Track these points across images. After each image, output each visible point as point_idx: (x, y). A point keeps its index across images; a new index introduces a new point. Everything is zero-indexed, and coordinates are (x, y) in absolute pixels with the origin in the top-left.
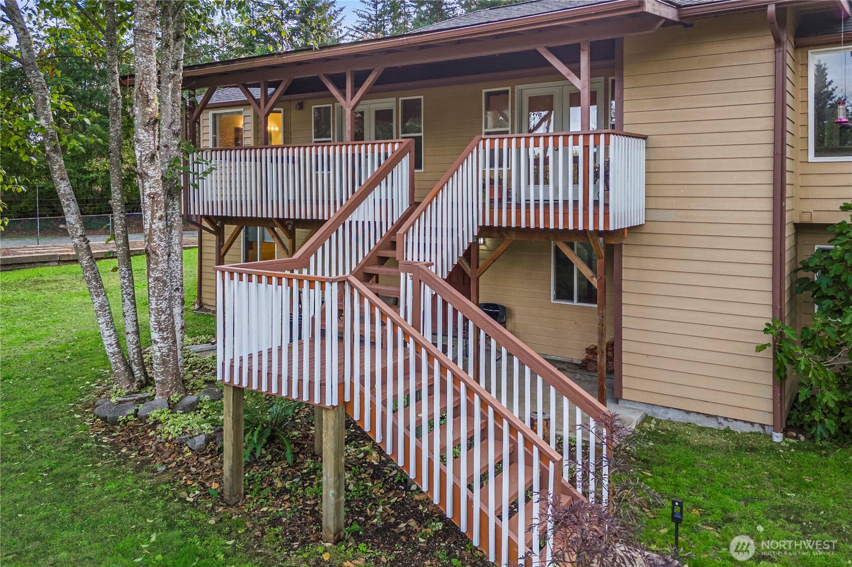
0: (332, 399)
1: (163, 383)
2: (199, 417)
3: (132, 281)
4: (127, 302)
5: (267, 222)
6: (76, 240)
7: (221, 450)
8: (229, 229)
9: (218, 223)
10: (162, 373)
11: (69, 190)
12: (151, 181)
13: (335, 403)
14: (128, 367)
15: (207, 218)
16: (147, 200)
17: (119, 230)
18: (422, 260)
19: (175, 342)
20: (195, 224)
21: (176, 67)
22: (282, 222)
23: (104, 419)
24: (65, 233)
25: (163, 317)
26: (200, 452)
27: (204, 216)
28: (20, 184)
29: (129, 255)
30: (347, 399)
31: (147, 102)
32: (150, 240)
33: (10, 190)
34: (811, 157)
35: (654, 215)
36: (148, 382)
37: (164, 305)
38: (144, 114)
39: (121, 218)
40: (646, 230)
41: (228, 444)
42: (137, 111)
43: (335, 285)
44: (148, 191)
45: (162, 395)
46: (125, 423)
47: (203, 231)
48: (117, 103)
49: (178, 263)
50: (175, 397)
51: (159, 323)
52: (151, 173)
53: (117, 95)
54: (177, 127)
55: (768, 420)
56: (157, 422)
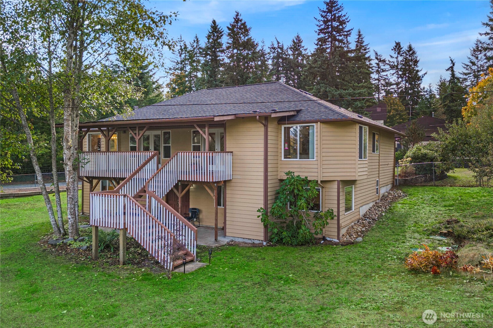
0: (122, 227)
1: (72, 233)
2: (84, 243)
3: (60, 200)
4: (58, 206)
5: (109, 179)
6: (41, 185)
7: (92, 250)
8: (95, 182)
9: (90, 179)
10: (72, 229)
11: (39, 168)
12: (69, 166)
13: (123, 228)
14: (59, 229)
15: (86, 177)
16: (67, 172)
17: (55, 182)
18: (152, 190)
19: (76, 219)
20: (81, 179)
21: (76, 126)
22: (115, 179)
23: (52, 245)
24: (37, 183)
25: (72, 210)
26: (85, 250)
27: (85, 176)
28: (18, 166)
29: (59, 192)
30: (126, 227)
31: (68, 141)
32: (68, 185)
33: (15, 168)
34: (283, 159)
35: (234, 177)
36: (65, 234)
37: (72, 206)
38: (67, 145)
39: (56, 178)
40: (232, 181)
41: (94, 248)
42: (64, 144)
43: (123, 196)
44: (67, 169)
45: (71, 237)
46: (59, 245)
47: (84, 182)
48: (54, 138)
49: (76, 193)
50: (76, 237)
51: (71, 212)
52: (69, 164)
53: (54, 135)
54: (76, 147)
55: (262, 238)
56: (70, 244)
